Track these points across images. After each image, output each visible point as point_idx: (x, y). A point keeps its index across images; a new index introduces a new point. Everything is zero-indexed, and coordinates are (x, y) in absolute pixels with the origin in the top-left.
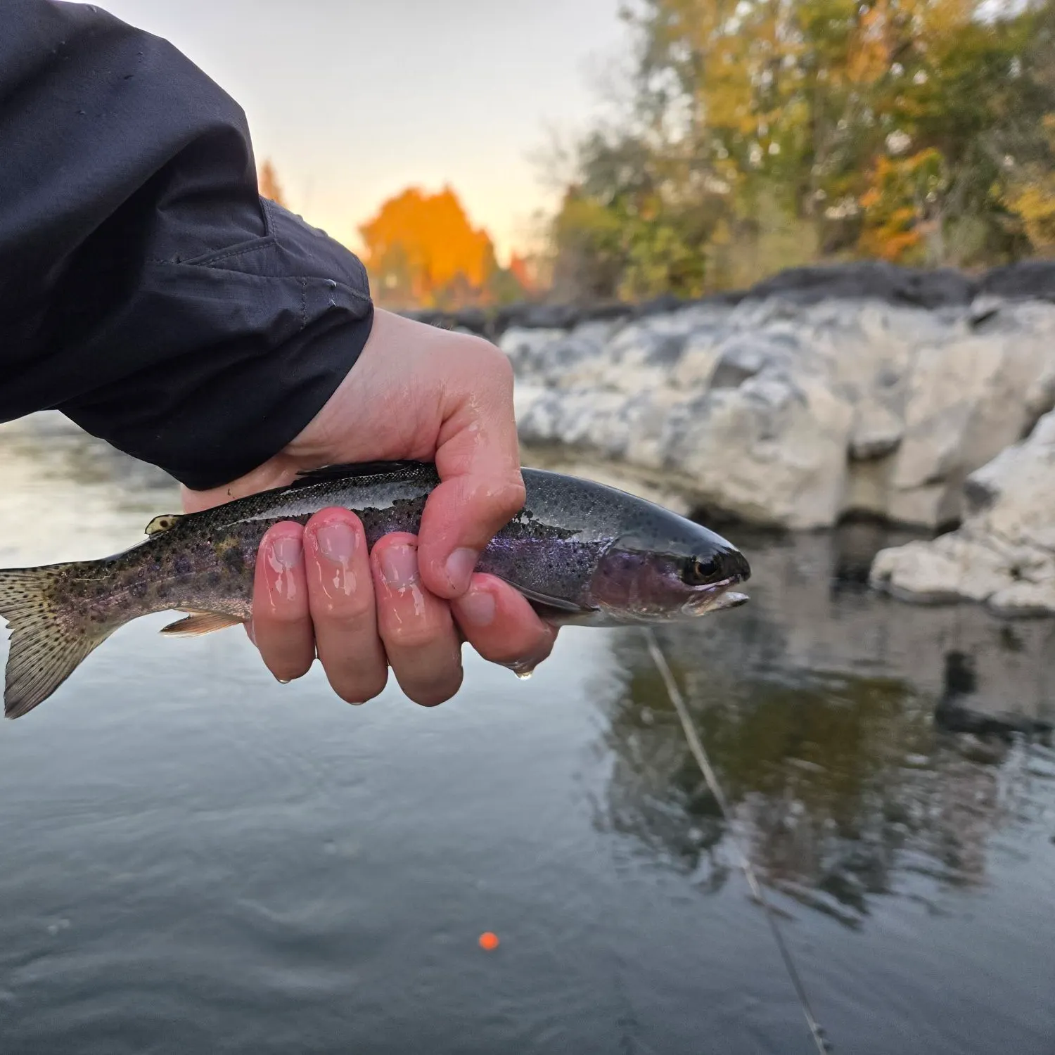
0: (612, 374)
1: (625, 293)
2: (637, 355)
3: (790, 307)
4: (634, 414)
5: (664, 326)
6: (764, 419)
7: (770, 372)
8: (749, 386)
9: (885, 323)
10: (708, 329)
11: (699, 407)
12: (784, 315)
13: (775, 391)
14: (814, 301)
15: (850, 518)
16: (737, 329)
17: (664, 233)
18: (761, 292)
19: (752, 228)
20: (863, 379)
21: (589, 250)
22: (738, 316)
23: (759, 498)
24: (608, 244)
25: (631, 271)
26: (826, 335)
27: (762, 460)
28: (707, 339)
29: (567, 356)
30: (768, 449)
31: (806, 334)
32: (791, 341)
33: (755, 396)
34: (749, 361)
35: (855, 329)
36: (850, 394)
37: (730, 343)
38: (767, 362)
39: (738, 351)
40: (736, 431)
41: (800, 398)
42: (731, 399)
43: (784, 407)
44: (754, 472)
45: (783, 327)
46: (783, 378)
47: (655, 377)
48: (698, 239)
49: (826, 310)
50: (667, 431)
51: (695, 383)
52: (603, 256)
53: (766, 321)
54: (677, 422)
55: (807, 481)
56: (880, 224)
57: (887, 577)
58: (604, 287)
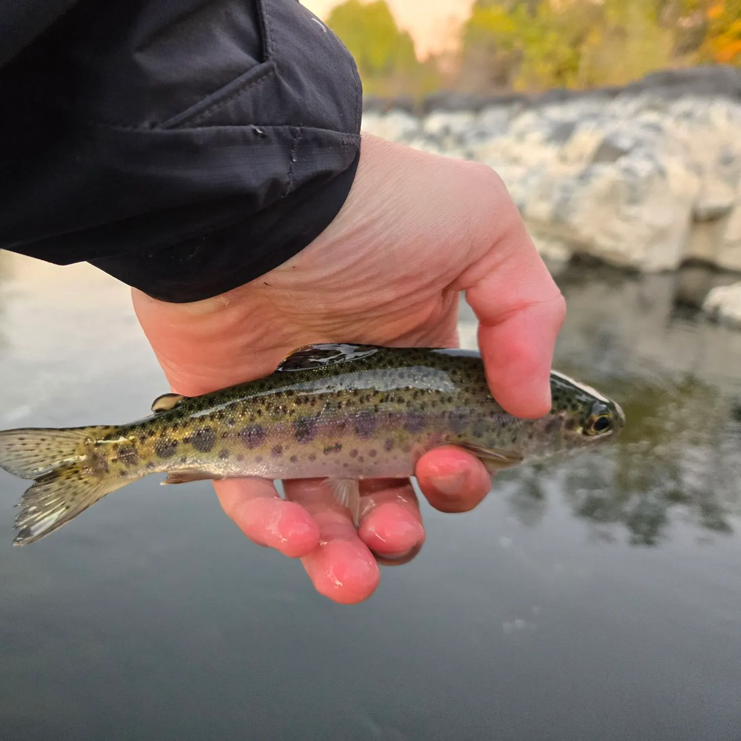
0: (517, 149)
1: (519, 84)
2: (536, 136)
3: (658, 101)
4: (533, 181)
5: (556, 113)
6: (633, 188)
7: (641, 152)
8: (624, 162)
9: (730, 117)
10: (593, 116)
11: (584, 178)
12: (652, 107)
13: (642, 166)
14: (676, 97)
15: (688, 264)
16: (614, 117)
17: (552, 36)
18: (635, 89)
19: (620, 33)
20: (708, 158)
21: (492, 49)
22: (617, 107)
23: (622, 247)
24: (507, 44)
25: (524, 67)
26: (684, 124)
27: (627, 219)
28: (591, 125)
29: (482, 135)
30: (633, 211)
31: (668, 123)
32: (657, 128)
33: (628, 171)
34: (624, 143)
35: (706, 121)
36: (697, 169)
37: (609, 128)
38: (638, 143)
39: (617, 134)
40: (610, 197)
41: (661, 173)
42: (608, 173)
43: (649, 179)
44: (620, 227)
45: (651, 117)
46: (650, 157)
47: (550, 153)
48: (577, 41)
49: (684, 105)
50: (557, 196)
51: (580, 158)
52: (501, 54)
53: (638, 112)
54: (565, 189)
55: (660, 235)
56: (721, 32)
57: (717, 309)
58: (501, 78)
